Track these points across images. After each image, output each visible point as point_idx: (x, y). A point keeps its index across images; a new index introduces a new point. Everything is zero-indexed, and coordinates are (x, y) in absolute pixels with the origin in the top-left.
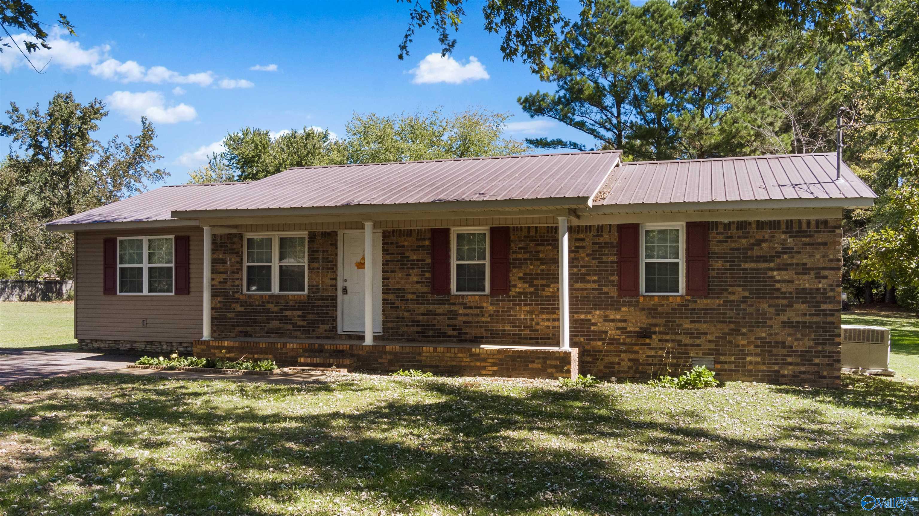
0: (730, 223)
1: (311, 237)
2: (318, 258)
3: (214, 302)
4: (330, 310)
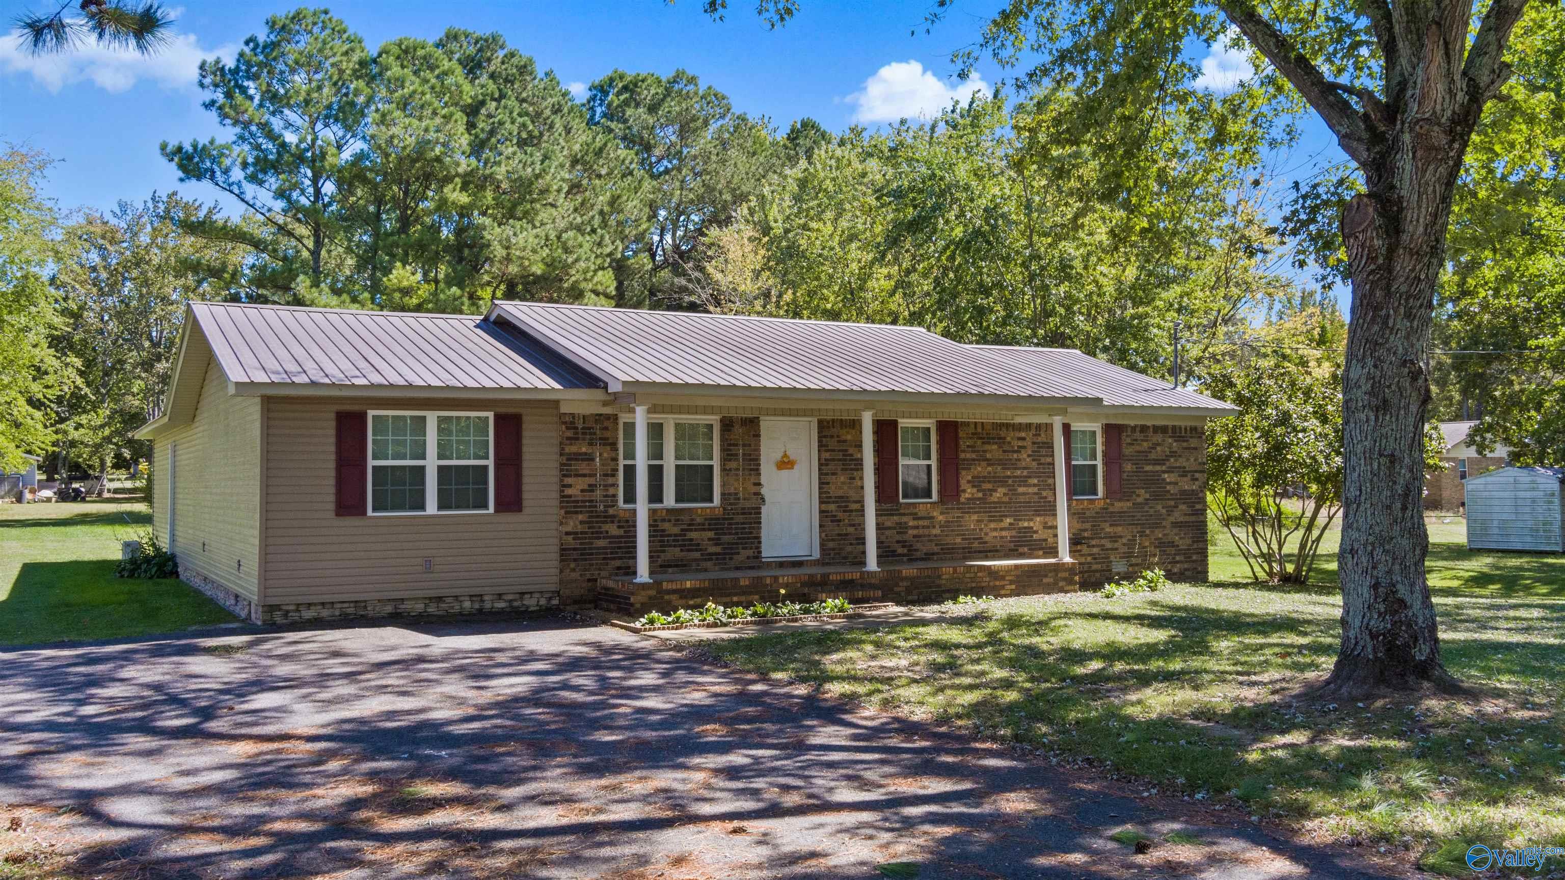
0: (1136, 427)
1: (727, 425)
2: (737, 455)
3: (571, 523)
4: (753, 528)
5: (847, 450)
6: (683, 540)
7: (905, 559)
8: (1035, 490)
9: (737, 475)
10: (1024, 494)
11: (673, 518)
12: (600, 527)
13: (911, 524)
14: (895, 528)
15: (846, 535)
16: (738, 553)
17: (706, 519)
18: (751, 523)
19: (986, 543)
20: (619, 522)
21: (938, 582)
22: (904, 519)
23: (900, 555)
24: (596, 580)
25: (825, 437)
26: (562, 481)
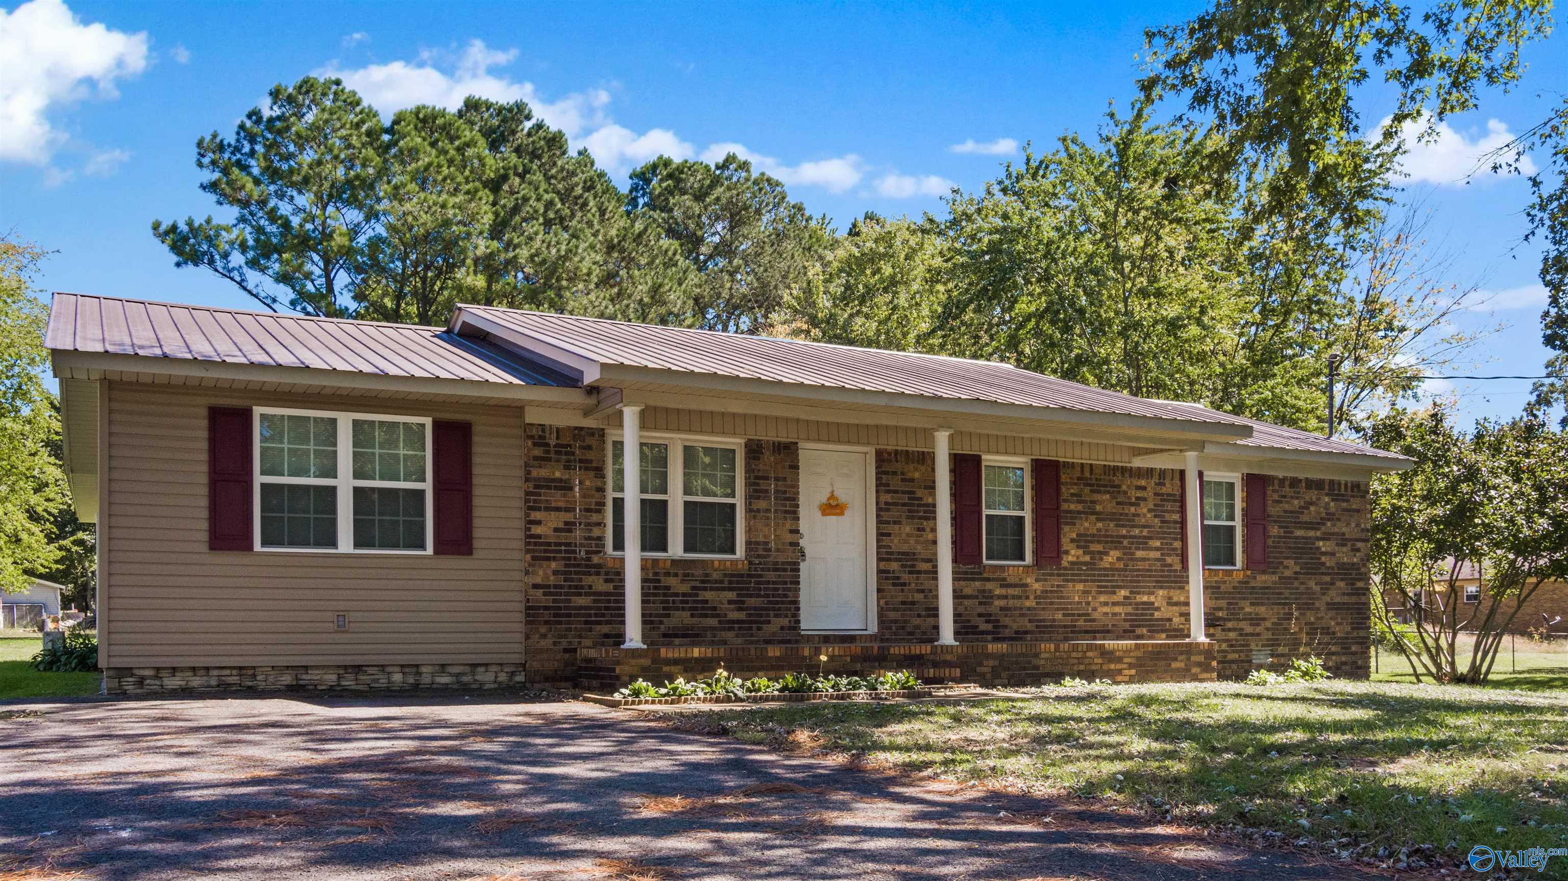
0: (1285, 479)
1: (754, 450)
2: (767, 491)
3: (541, 573)
4: (789, 589)
5: (913, 493)
6: (695, 602)
7: (990, 637)
8: (1158, 554)
9: (768, 518)
10: (1144, 559)
11: (681, 572)
12: (580, 580)
13: (997, 592)
14: (977, 597)
15: (913, 603)
16: (769, 622)
17: (725, 575)
18: (785, 583)
19: (1094, 620)
20: (607, 573)
21: (1035, 662)
22: (989, 586)
23: (983, 633)
24: (575, 650)
25: (886, 473)
26: (527, 515)
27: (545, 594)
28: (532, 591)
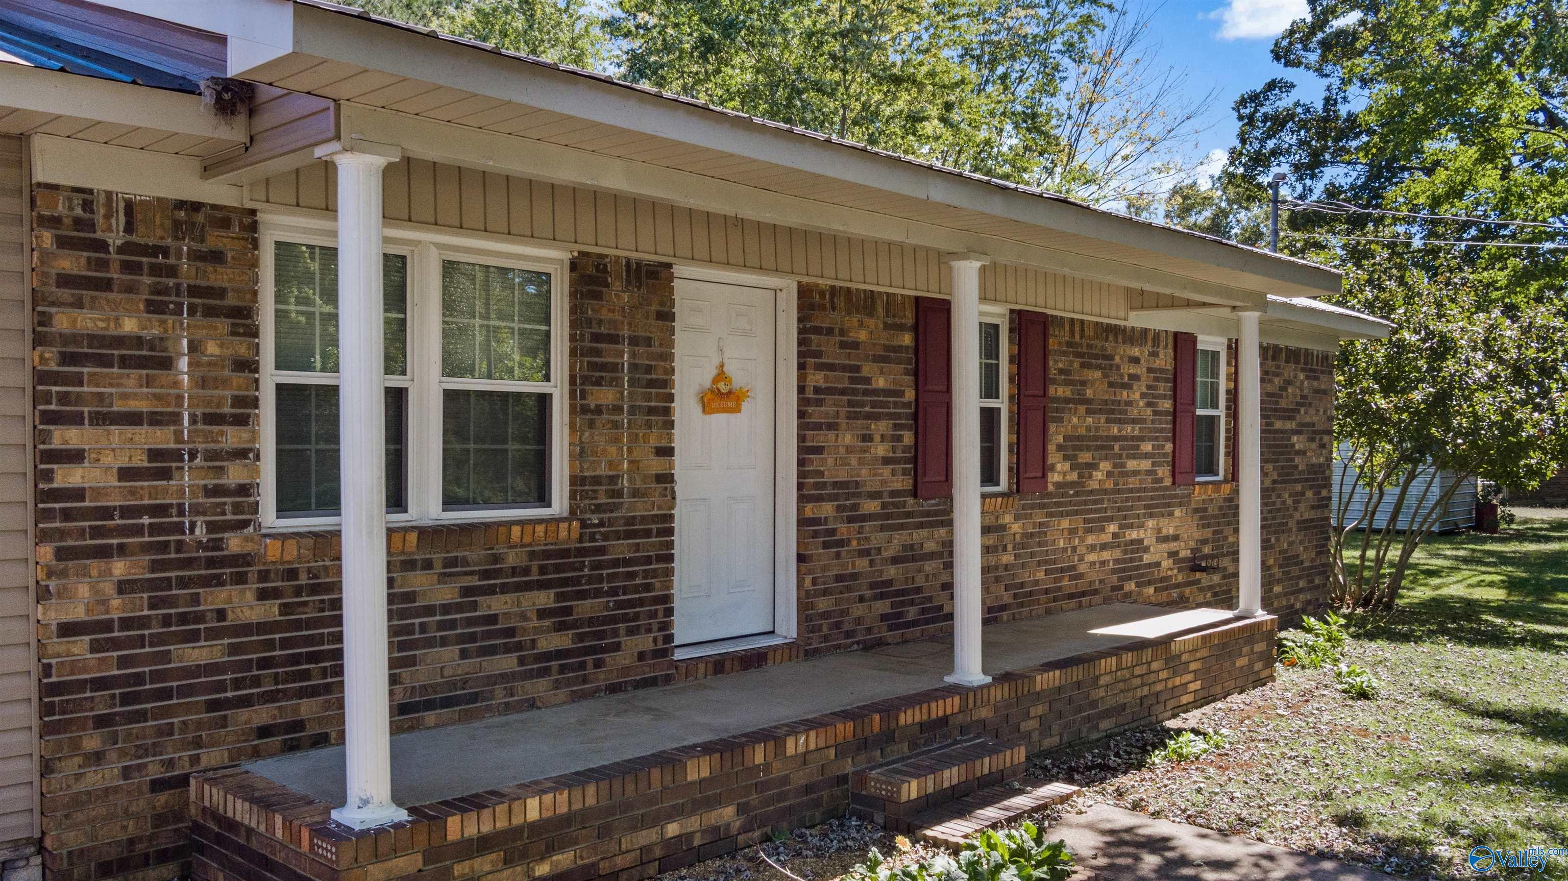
1: (589, 277)
2: (615, 368)
3: (84, 591)
4: (654, 574)
5: (857, 369)
6: (470, 622)
9: (616, 425)
11: (438, 557)
12: (195, 600)
14: (941, 555)
16: (617, 647)
17: (532, 555)
18: (648, 560)
20: (264, 577)
24: (183, 781)
25: (817, 330)
27: (95, 647)
28: (57, 645)
